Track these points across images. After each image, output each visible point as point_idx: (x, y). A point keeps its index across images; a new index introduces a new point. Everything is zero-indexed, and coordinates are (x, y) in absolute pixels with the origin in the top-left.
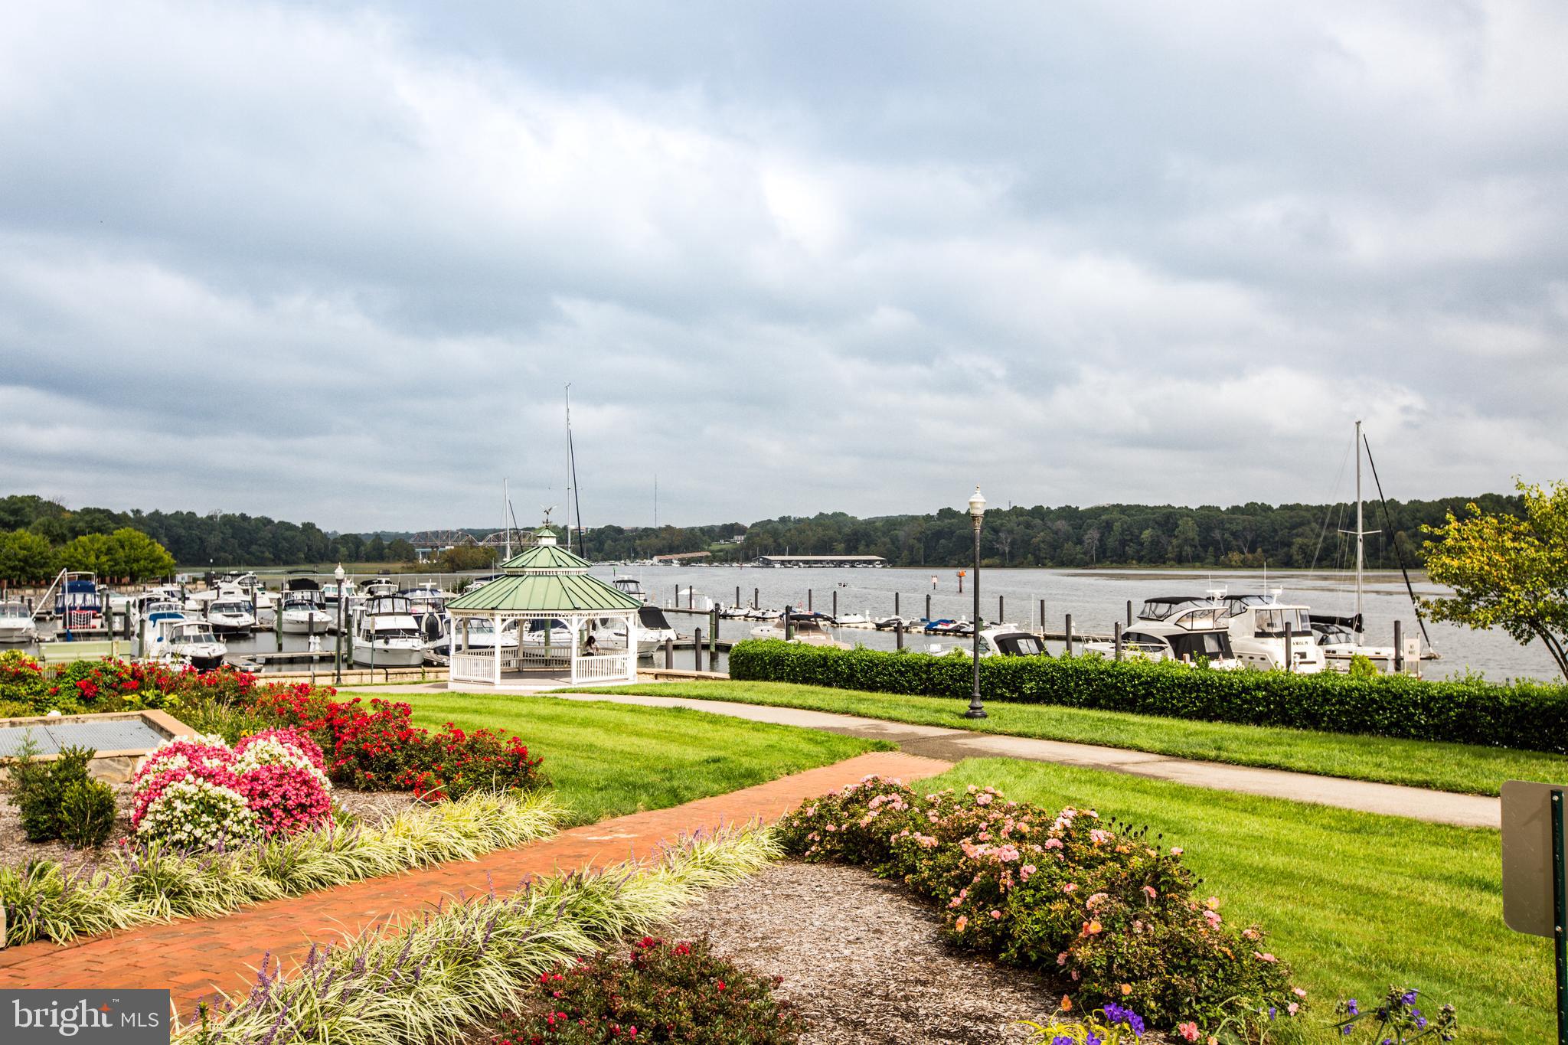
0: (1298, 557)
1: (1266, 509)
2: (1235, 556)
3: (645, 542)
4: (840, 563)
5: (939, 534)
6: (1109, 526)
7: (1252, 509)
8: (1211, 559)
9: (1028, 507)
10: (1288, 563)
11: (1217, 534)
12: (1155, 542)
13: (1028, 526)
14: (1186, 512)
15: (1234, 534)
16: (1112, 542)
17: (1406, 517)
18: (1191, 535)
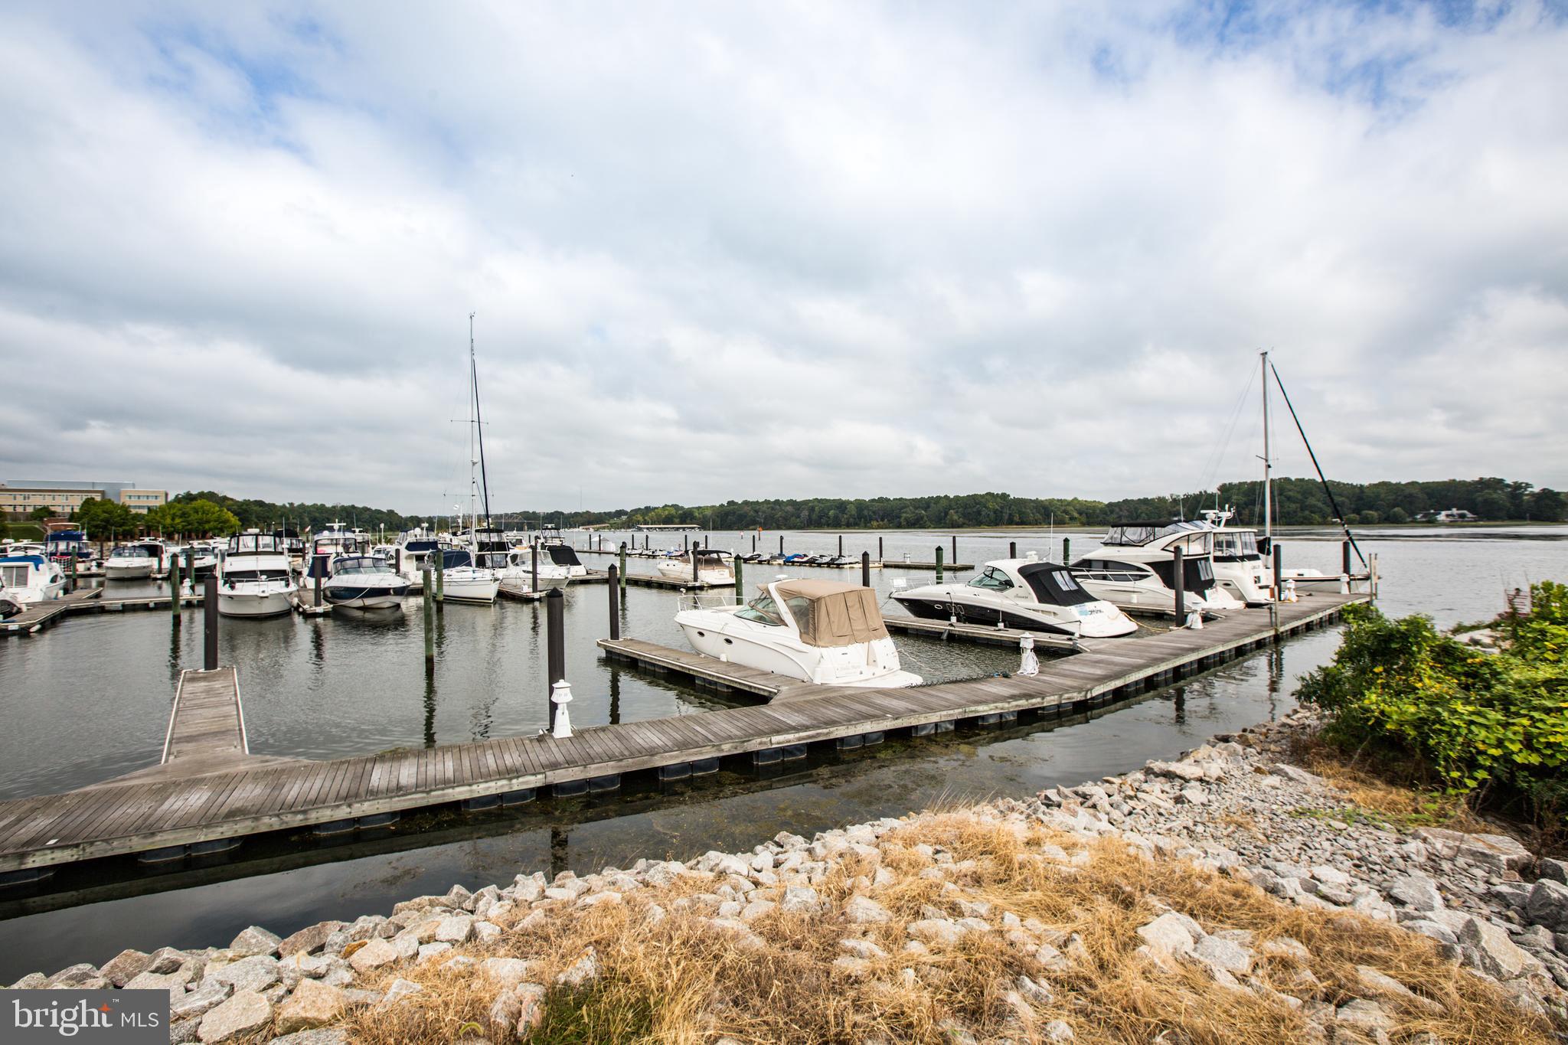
0: (904, 523)
1: (888, 500)
2: (875, 523)
3: (575, 519)
4: (678, 529)
5: (727, 514)
6: (812, 509)
7: (881, 500)
8: (862, 524)
9: (772, 500)
10: (899, 526)
11: (866, 512)
12: (836, 517)
13: (773, 509)
14: (849, 502)
15: (874, 512)
16: (814, 516)
17: (953, 503)
18: (853, 513)
